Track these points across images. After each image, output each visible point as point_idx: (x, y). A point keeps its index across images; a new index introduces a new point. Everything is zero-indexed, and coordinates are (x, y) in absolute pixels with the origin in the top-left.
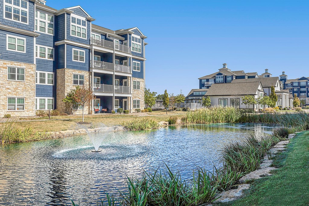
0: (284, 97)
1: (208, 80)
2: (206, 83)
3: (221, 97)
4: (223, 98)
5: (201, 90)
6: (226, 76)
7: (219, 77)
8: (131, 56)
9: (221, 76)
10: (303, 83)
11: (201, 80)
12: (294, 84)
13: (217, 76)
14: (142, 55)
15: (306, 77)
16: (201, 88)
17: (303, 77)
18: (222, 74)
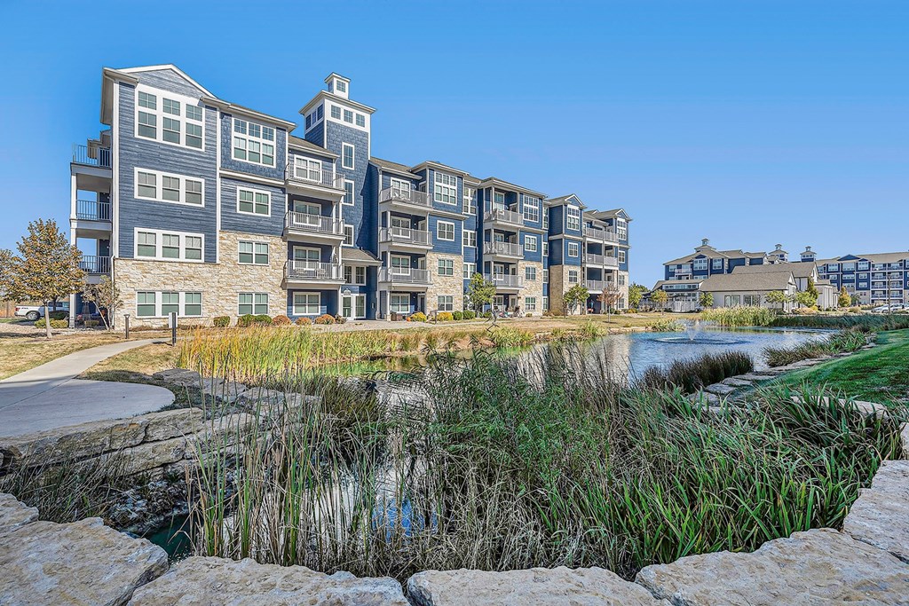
0: (825, 291)
1: (679, 267)
2: (676, 271)
3: (730, 294)
4: (733, 295)
5: (667, 282)
6: (711, 260)
7: (701, 262)
8: (617, 245)
9: (703, 259)
10: (849, 265)
11: (667, 267)
12: (830, 268)
13: (695, 260)
14: (626, 243)
15: (854, 255)
16: (667, 279)
17: (849, 255)
18: (704, 257)
